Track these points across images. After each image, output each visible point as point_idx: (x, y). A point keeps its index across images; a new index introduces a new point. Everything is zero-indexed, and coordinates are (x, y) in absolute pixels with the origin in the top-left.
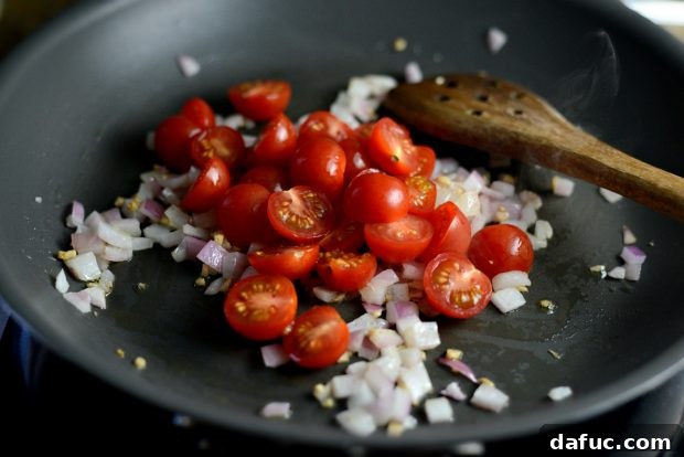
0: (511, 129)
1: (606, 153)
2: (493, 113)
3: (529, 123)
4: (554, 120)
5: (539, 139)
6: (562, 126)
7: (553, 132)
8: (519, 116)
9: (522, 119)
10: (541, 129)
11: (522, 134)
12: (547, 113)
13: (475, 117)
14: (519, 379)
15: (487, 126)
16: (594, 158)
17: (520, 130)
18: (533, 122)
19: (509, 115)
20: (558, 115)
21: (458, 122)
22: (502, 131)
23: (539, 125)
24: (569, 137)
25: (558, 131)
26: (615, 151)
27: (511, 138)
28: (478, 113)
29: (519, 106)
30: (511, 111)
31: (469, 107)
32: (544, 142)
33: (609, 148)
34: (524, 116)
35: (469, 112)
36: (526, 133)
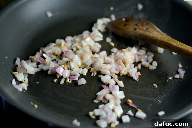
0: (145, 34)
1: (173, 41)
2: (140, 29)
3: (150, 32)
4: (158, 31)
5: (154, 37)
6: (160, 33)
7: (157, 35)
8: (147, 30)
9: (148, 31)
10: (154, 34)
11: (148, 36)
12: (156, 29)
13: (135, 31)
14: (149, 109)
15: (138, 33)
16: (170, 43)
17: (148, 35)
18: (151, 32)
19: (144, 30)
20: (159, 30)
21: (130, 32)
22: (143, 35)
23: (153, 33)
24: (162, 36)
25: (159, 35)
26: (176, 41)
27: (145, 37)
28: (135, 29)
29: (147, 27)
30: (145, 29)
31: (133, 28)
32: (155, 38)
33: (174, 40)
34: (149, 30)
35: (133, 29)
36: (149, 35)
